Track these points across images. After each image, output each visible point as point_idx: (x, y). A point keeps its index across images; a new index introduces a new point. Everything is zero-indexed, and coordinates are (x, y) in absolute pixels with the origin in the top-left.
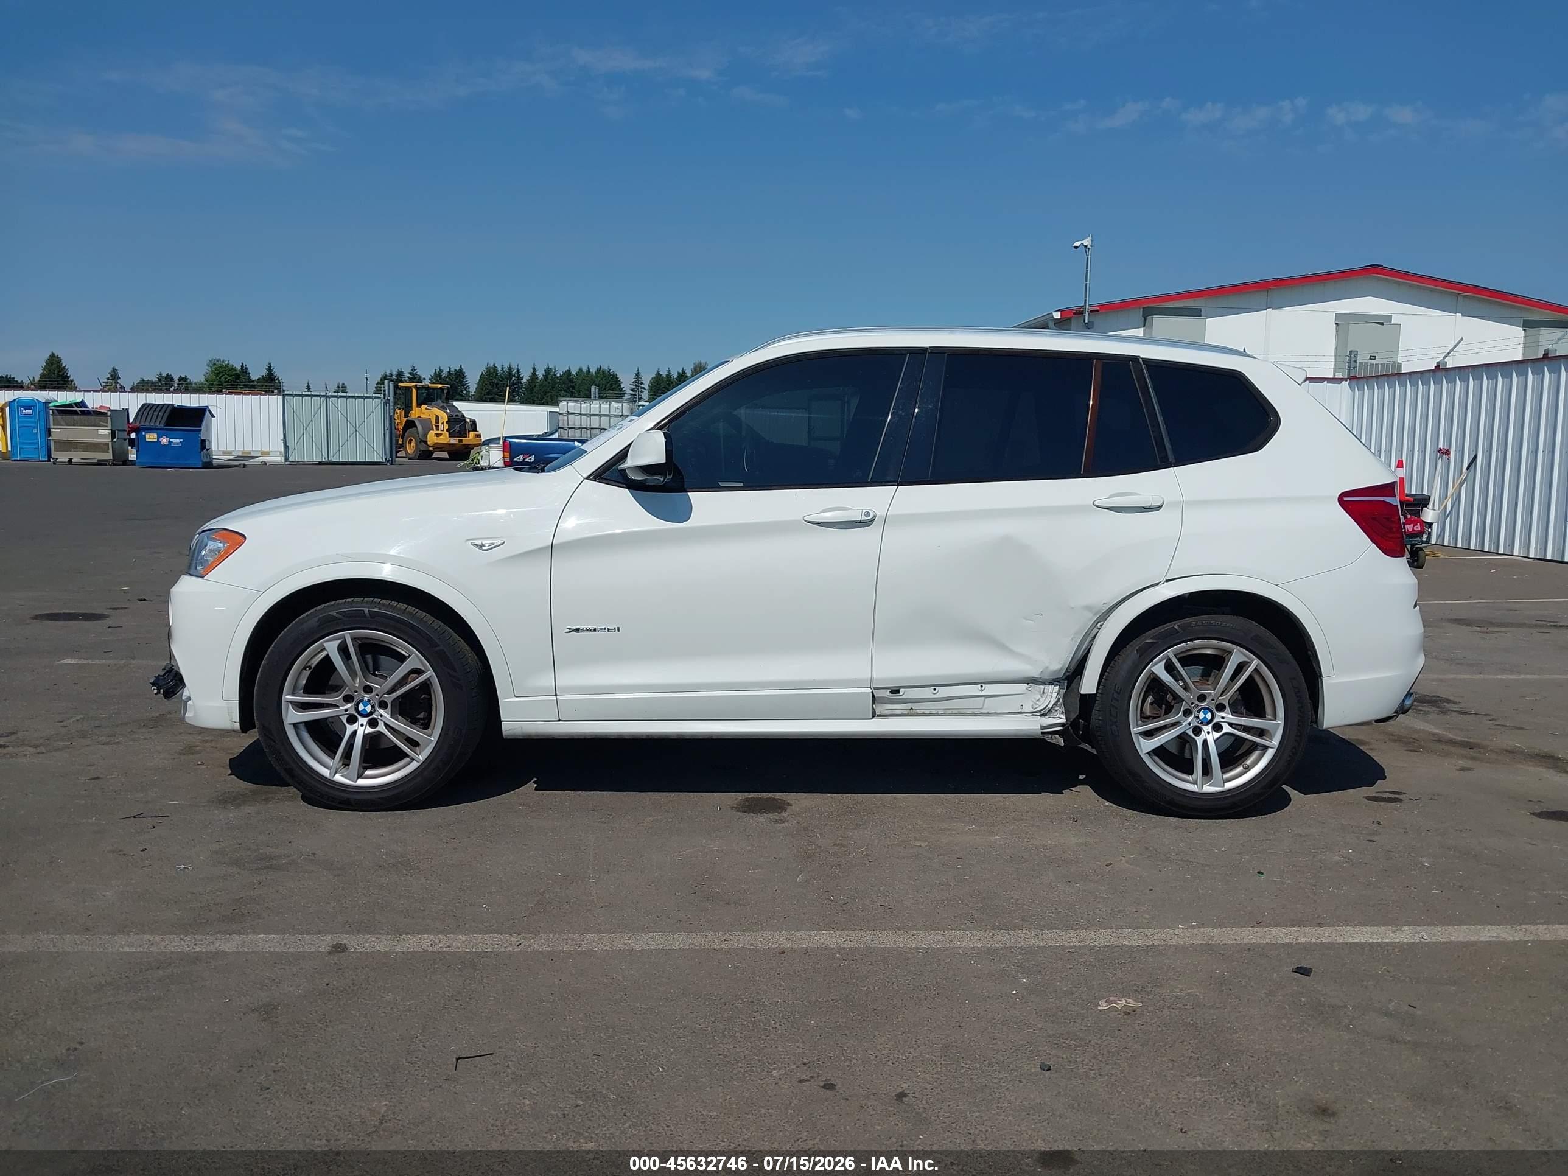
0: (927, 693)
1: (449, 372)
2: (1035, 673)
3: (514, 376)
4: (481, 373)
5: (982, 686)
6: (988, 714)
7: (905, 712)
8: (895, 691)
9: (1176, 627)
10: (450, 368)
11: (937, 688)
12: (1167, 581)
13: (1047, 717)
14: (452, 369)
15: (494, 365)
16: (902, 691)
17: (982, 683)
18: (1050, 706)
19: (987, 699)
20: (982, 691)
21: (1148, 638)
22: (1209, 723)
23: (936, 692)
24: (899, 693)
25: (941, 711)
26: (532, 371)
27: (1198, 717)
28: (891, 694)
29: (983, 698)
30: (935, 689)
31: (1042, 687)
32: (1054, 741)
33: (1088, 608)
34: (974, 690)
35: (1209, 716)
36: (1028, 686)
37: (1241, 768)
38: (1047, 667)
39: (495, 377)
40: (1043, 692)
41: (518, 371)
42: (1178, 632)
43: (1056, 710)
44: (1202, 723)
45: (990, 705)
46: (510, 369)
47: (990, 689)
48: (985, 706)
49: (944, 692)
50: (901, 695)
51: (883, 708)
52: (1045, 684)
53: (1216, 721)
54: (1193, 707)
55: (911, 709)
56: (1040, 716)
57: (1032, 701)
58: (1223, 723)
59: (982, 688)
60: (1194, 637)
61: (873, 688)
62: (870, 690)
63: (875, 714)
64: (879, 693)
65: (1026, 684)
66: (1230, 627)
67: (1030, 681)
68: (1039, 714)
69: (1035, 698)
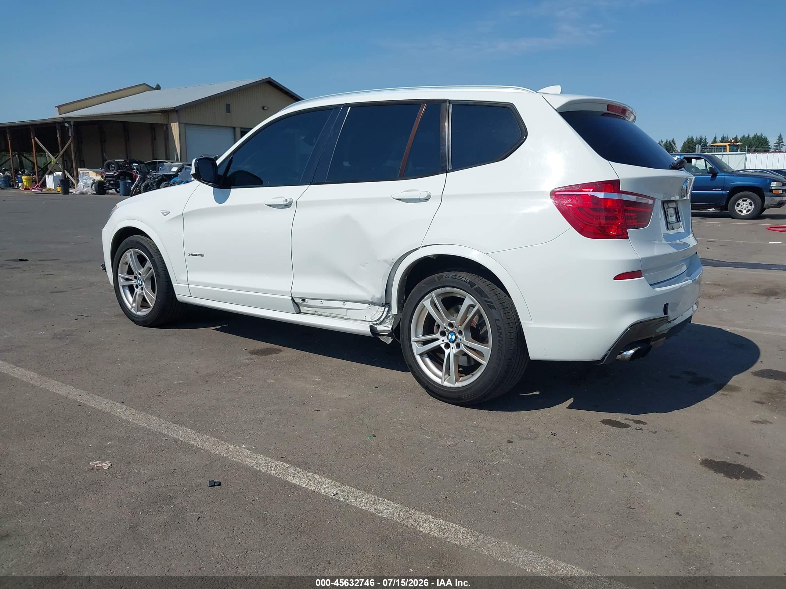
0: (317, 303)
1: (666, 142)
2: (369, 299)
3: (703, 142)
4: (684, 142)
5: (344, 303)
6: (349, 319)
7: (313, 313)
8: (303, 300)
9: (436, 278)
10: (667, 140)
11: (322, 301)
12: (423, 247)
13: (381, 325)
14: (668, 141)
15: (692, 137)
16: (306, 300)
17: (344, 301)
18: (382, 319)
19: (348, 311)
20: (344, 305)
21: (422, 283)
22: (453, 342)
23: (321, 303)
24: (305, 301)
25: (329, 315)
26: (714, 139)
27: (448, 337)
28: (302, 302)
29: (346, 310)
31: (377, 307)
32: (385, 341)
33: (386, 261)
34: (340, 304)
35: (454, 338)
36: (369, 306)
37: (470, 375)
38: (374, 296)
39: (692, 144)
40: (378, 311)
41: (705, 139)
42: (436, 281)
43: (387, 322)
44: (450, 341)
45: (350, 314)
46: (701, 139)
47: (349, 305)
48: (348, 315)
49: (326, 304)
50: (307, 303)
51: (303, 309)
52: (379, 306)
53: (457, 341)
54: (446, 330)
55: (315, 311)
56: (374, 324)
57: (371, 314)
58: (460, 343)
59: (344, 304)
60: (444, 285)
61: (292, 297)
62: (291, 298)
63: (300, 312)
64: (297, 300)
65: (368, 305)
66: (463, 280)
67: (369, 303)
68: (375, 323)
69: (373, 313)
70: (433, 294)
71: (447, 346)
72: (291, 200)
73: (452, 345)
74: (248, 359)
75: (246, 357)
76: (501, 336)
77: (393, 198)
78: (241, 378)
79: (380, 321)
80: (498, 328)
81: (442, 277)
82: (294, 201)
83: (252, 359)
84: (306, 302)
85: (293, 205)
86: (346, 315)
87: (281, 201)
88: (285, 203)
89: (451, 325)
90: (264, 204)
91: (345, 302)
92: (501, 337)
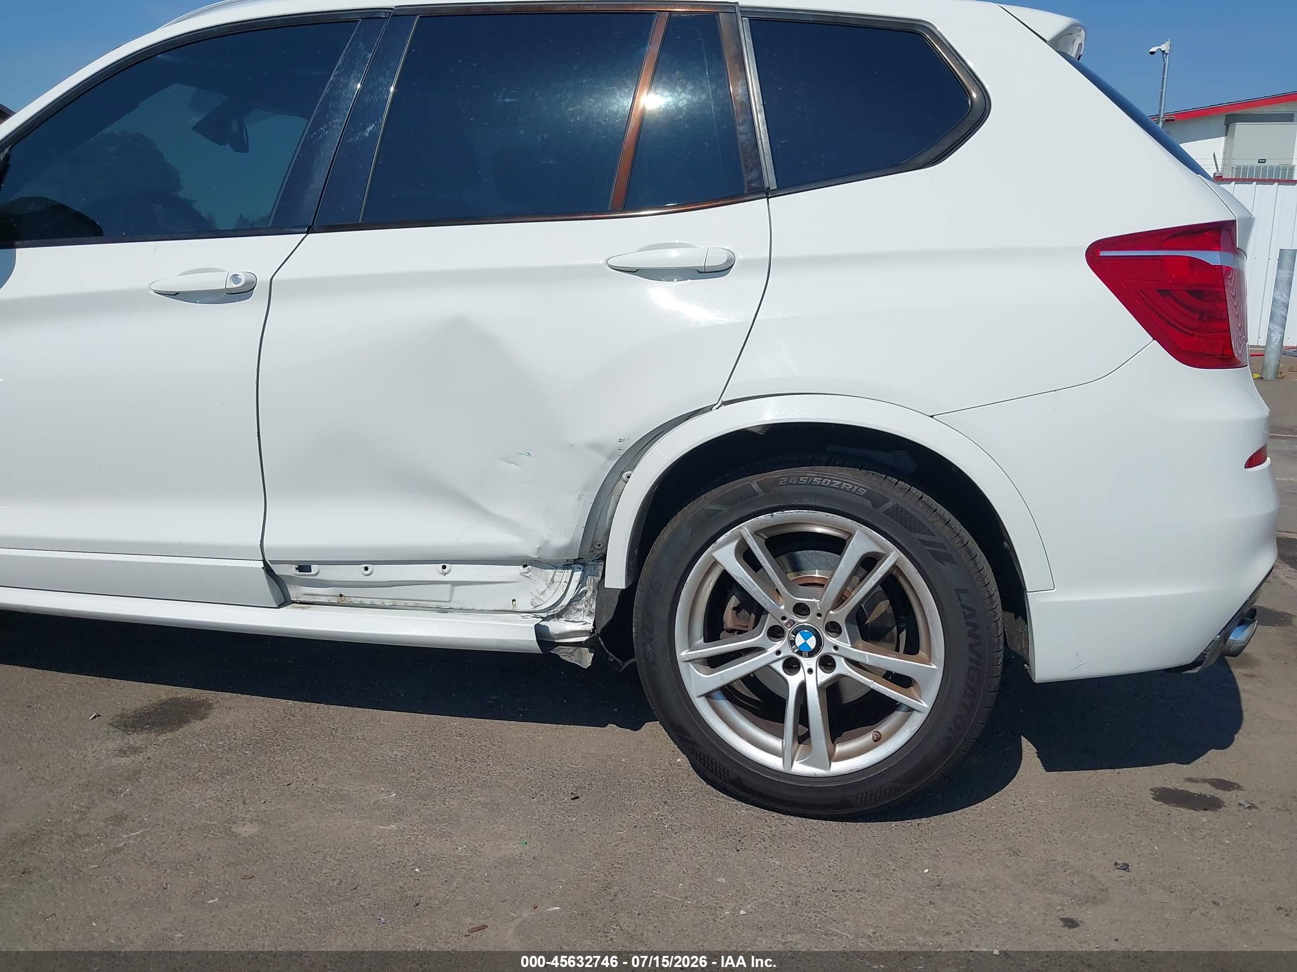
0: (355, 573)
2: (529, 550)
5: (444, 567)
6: (461, 610)
7: (334, 601)
8: (304, 568)
9: (755, 486)
11: (370, 567)
12: (723, 404)
13: (562, 620)
16: (315, 568)
17: (444, 562)
18: (565, 602)
19: (458, 589)
20: (445, 574)
21: (707, 502)
22: (811, 654)
23: (369, 572)
24: (310, 570)
25: (388, 603)
27: (792, 643)
28: (298, 573)
29: (449, 586)
30: (366, 569)
31: (551, 572)
32: (573, 660)
33: (596, 447)
34: (432, 572)
35: (812, 642)
36: (524, 570)
37: (868, 738)
38: (547, 542)
40: (552, 581)
42: (756, 494)
43: (579, 610)
44: (800, 653)
45: (461, 596)
47: (458, 572)
48: (454, 599)
49: (381, 573)
50: (316, 574)
51: (295, 592)
52: (556, 568)
53: (824, 651)
54: (786, 624)
55: (341, 595)
56: (544, 619)
57: (532, 593)
58: (835, 657)
59: (446, 571)
60: (782, 504)
61: (264, 561)
62: (261, 564)
63: (284, 601)
64: (279, 570)
65: (521, 567)
66: (848, 488)
67: (525, 562)
68: (544, 615)
69: (537, 590)
70: (745, 529)
71: (792, 665)
72: (252, 278)
73: (809, 663)
74: (122, 752)
75: (111, 745)
76: (977, 632)
77: (611, 267)
78: (143, 836)
79: (558, 609)
80: (967, 612)
81: (776, 482)
82: (263, 278)
83: (136, 751)
84: (313, 572)
85: (260, 293)
86: (449, 602)
87: (218, 281)
88: (232, 285)
89: (801, 609)
90: (152, 292)
91: (447, 565)
92: (978, 637)
